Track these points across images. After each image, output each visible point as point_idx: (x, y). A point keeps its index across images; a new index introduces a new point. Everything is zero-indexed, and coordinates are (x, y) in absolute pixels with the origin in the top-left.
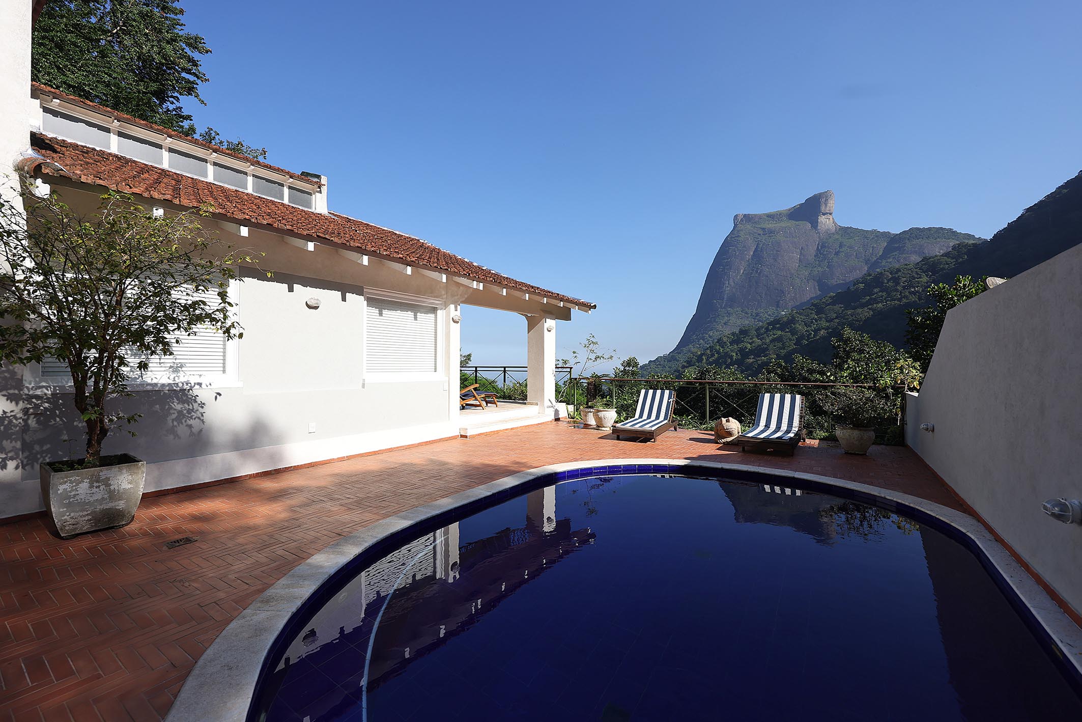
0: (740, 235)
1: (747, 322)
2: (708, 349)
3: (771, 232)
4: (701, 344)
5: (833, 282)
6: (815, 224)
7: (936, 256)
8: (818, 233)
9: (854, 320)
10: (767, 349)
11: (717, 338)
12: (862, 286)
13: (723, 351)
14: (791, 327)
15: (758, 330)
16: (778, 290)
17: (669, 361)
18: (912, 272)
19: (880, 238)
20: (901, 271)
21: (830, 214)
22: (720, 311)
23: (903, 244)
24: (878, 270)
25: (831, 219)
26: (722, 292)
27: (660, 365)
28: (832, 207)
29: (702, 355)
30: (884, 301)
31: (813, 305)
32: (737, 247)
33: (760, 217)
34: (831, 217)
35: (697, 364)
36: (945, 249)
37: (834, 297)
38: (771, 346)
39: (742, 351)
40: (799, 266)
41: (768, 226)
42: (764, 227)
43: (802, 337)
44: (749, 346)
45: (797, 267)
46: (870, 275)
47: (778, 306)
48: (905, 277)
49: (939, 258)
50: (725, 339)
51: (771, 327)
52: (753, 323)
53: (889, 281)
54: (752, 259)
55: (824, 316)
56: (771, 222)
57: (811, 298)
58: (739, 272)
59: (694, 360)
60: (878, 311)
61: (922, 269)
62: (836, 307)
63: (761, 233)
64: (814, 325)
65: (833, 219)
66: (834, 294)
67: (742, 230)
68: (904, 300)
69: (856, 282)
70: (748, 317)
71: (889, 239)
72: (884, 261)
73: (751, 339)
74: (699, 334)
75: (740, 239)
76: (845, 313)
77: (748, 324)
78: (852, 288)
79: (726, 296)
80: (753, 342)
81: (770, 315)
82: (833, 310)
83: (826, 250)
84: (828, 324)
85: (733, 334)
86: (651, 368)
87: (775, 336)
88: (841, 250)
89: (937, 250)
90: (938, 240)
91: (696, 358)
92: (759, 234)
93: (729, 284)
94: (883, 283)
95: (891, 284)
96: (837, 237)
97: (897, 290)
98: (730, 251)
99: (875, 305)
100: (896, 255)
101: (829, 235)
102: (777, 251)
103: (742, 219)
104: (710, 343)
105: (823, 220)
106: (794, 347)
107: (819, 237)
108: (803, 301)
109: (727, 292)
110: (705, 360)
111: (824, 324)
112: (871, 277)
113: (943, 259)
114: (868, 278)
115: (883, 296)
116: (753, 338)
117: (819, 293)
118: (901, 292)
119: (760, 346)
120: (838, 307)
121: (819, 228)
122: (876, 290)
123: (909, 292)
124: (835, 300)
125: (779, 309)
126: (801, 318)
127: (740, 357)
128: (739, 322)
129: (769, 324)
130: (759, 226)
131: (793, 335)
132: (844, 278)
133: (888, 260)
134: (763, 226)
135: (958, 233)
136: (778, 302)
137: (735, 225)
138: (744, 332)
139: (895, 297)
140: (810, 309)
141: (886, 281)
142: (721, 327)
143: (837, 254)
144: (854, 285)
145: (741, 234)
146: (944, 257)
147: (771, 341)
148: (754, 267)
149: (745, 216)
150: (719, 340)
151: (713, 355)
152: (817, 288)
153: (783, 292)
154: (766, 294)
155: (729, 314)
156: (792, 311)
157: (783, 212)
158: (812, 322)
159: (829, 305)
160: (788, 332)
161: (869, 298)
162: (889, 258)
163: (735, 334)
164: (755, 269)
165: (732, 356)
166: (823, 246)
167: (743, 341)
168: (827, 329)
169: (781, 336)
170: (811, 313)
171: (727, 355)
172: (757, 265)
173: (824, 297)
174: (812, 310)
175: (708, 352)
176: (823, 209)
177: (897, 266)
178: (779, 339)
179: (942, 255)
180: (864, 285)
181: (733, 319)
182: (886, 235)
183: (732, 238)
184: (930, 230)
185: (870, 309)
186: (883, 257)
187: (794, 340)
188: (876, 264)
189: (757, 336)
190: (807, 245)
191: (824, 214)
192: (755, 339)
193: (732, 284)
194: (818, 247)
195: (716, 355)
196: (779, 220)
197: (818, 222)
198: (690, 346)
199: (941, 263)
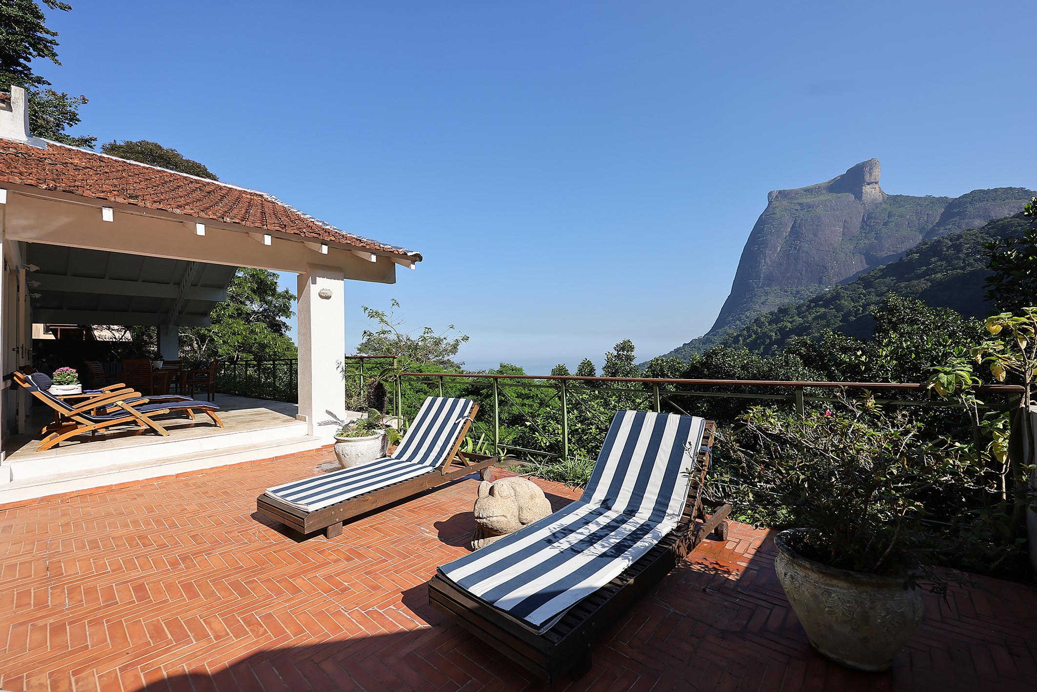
0: (775, 212)
1: (787, 301)
2: (744, 330)
3: (809, 206)
4: (737, 325)
5: (883, 254)
6: (859, 195)
7: (1006, 218)
8: (863, 203)
9: (908, 293)
10: (809, 328)
11: (755, 318)
12: (916, 256)
13: (761, 331)
14: (836, 303)
15: (798, 308)
16: (820, 266)
17: (704, 343)
18: (977, 237)
19: (936, 204)
20: (962, 237)
21: (876, 183)
22: (757, 291)
23: (964, 208)
24: (935, 238)
25: (877, 189)
26: (758, 271)
27: (695, 347)
28: (878, 175)
29: (738, 336)
30: (944, 271)
31: (860, 279)
32: (773, 225)
33: (796, 192)
34: (877, 186)
35: (733, 345)
36: (1016, 210)
37: (884, 269)
38: (814, 324)
39: (781, 330)
40: (843, 240)
41: (806, 201)
42: (802, 202)
43: (849, 313)
44: (789, 325)
45: (840, 240)
46: (926, 244)
47: (820, 283)
48: (968, 244)
49: (1009, 220)
50: (763, 319)
51: (813, 305)
52: (794, 301)
53: (948, 248)
54: (790, 236)
55: (873, 290)
56: (809, 196)
57: (857, 272)
58: (776, 250)
59: (730, 341)
60: (937, 282)
61: (989, 234)
62: (887, 280)
63: (799, 208)
64: (862, 300)
65: (879, 188)
66: (885, 267)
67: (777, 207)
68: (969, 269)
69: (910, 252)
70: (787, 296)
71: (946, 205)
72: (942, 228)
73: (791, 318)
74: (735, 315)
75: (776, 216)
76: (898, 286)
77: (788, 303)
78: (905, 259)
79: (762, 276)
80: (793, 321)
81: (812, 292)
82: (884, 283)
83: (872, 221)
84: (878, 298)
85: (772, 313)
86: (685, 351)
87: (818, 314)
88: (890, 220)
89: (1005, 212)
90: (1007, 201)
91: (732, 339)
92: (796, 210)
93: (765, 263)
94: (942, 251)
95: (951, 252)
96: (885, 207)
97: (959, 258)
98: (766, 229)
99: (933, 276)
100: (955, 221)
101: (875, 204)
102: (816, 225)
103: (777, 196)
104: (747, 324)
105: (867, 190)
106: (841, 324)
107: (865, 208)
108: (849, 276)
109: (763, 271)
110: (741, 341)
111: (874, 298)
112: (926, 246)
113: (1014, 220)
114: (924, 247)
115: (943, 265)
116: (793, 317)
117: (866, 266)
118: (964, 260)
119: (802, 324)
120: (888, 280)
121: (864, 199)
122: (933, 260)
123: (974, 260)
124: (885, 273)
125: (821, 285)
126: (847, 294)
127: (779, 337)
128: (778, 301)
129: (811, 301)
130: (796, 202)
131: (838, 311)
132: (895, 249)
133: (947, 227)
134: (800, 201)
135: (1032, 192)
136: (821, 278)
137: (770, 203)
138: (783, 311)
139: (957, 266)
140: (857, 284)
141: (945, 249)
142: (758, 307)
143: (886, 224)
144: (907, 256)
145: (777, 211)
146: (1018, 219)
147: (814, 319)
148: (792, 244)
149: (780, 192)
150: (756, 321)
151: (750, 336)
152: (864, 261)
153: (826, 268)
154: (806, 271)
155: (767, 293)
156: (837, 286)
157: (822, 185)
158: (860, 297)
159: (878, 278)
160: (832, 309)
161: (925, 268)
162: (948, 224)
163: (774, 313)
164: (794, 246)
165: (771, 336)
166: (869, 217)
167: (782, 321)
168: (876, 304)
169: (825, 313)
170: (858, 288)
171: (765, 335)
172: (796, 242)
173: (873, 271)
174: (859, 284)
175: (745, 332)
176: (867, 178)
177: (958, 232)
178: (823, 316)
179: (1014, 217)
180: (918, 255)
181: (771, 299)
182: (942, 200)
183: (767, 215)
184: (996, 192)
185: (927, 280)
186: (939, 224)
187: (839, 317)
188: (932, 232)
189: (799, 315)
190: (850, 217)
191: (869, 184)
192: (796, 318)
193: (769, 262)
194: (863, 219)
195: (754, 336)
196: (818, 194)
197: (862, 192)
198: (726, 327)
199: (1012, 225)
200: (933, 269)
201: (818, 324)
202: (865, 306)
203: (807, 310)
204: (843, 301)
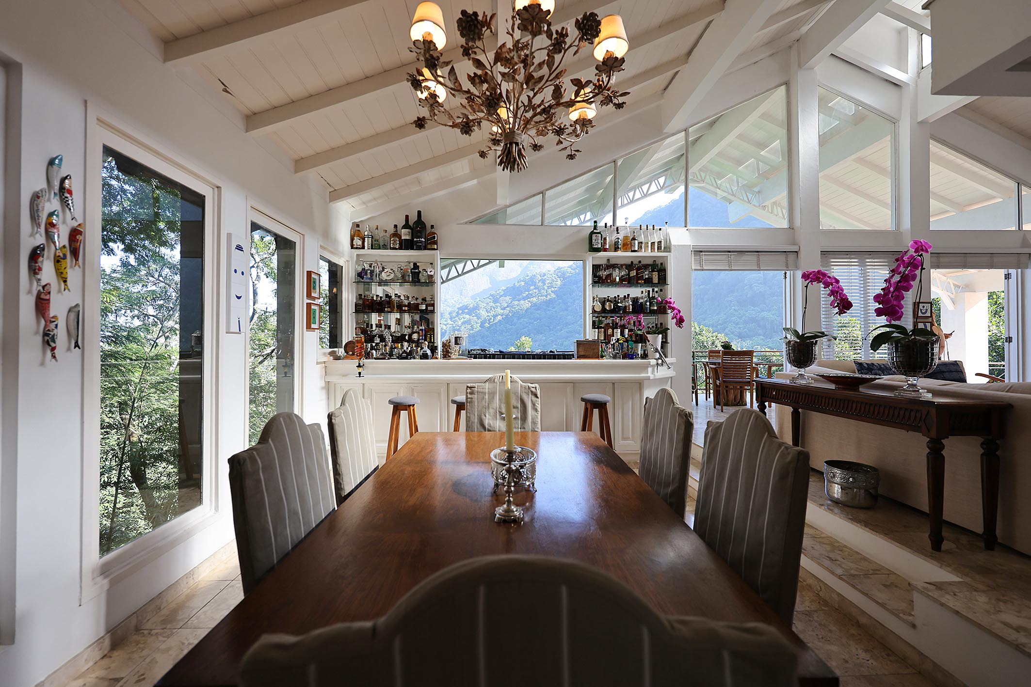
200: (531, 295)
201: (465, 328)
202: (495, 316)
203: (457, 316)
204: (481, 311)
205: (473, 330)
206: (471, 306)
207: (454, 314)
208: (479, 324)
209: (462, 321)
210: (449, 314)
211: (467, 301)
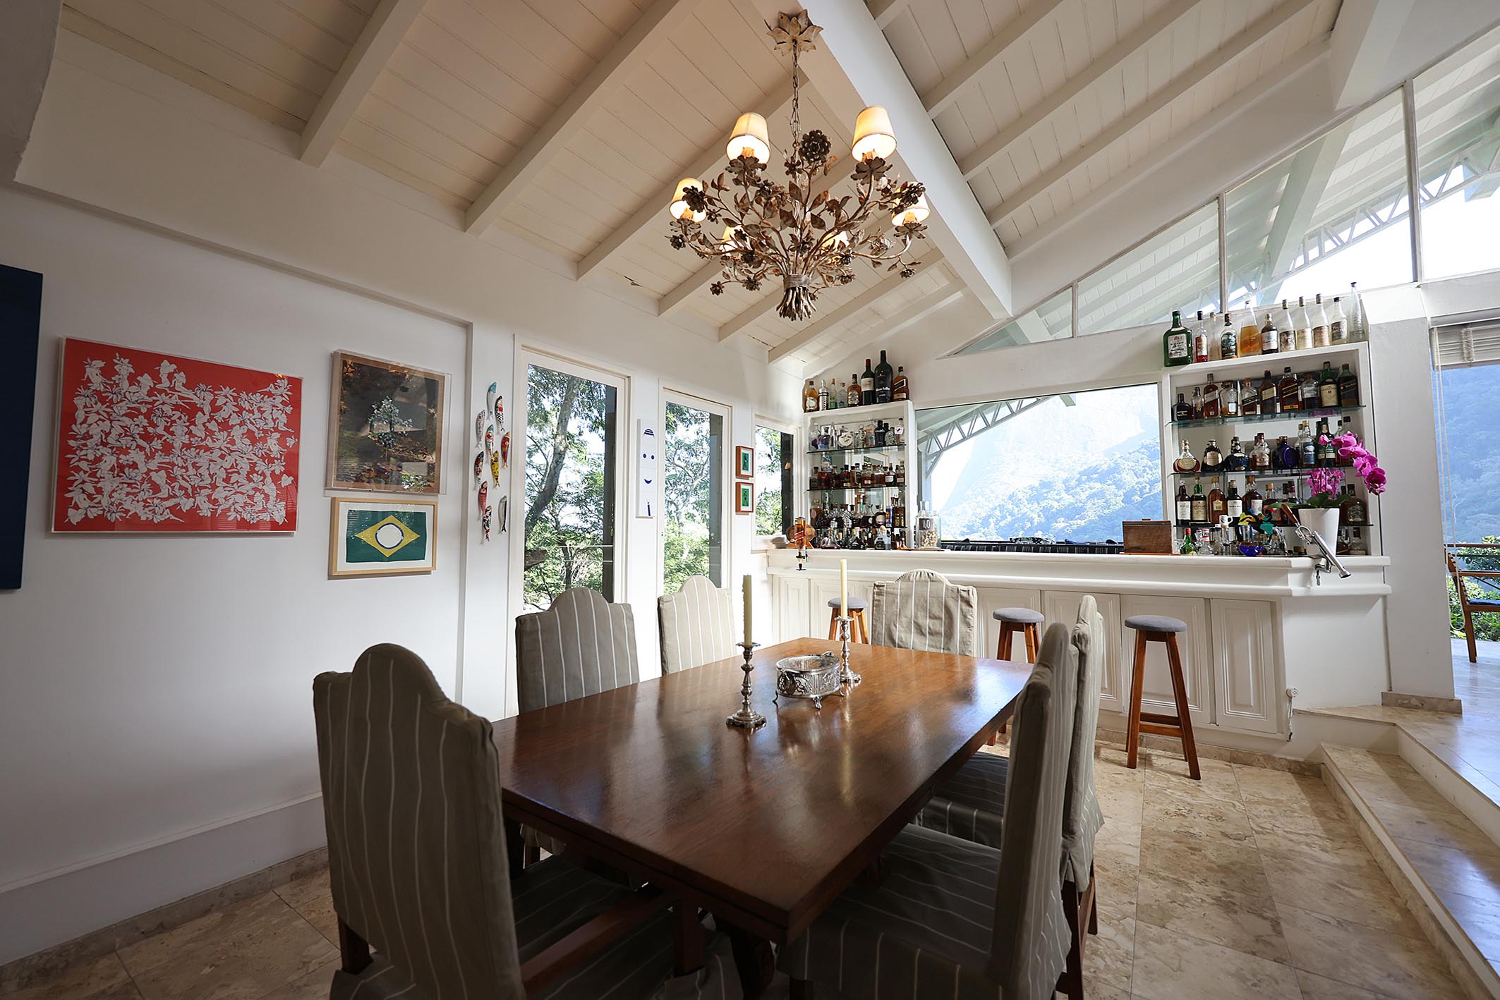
205: (1109, 508)
206: (1105, 467)
207: (1073, 483)
208: (1122, 498)
209: (1087, 493)
210: (1064, 483)
211: (1098, 459)
